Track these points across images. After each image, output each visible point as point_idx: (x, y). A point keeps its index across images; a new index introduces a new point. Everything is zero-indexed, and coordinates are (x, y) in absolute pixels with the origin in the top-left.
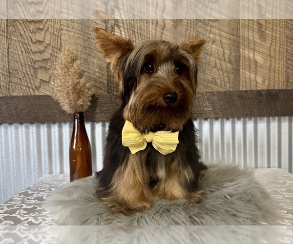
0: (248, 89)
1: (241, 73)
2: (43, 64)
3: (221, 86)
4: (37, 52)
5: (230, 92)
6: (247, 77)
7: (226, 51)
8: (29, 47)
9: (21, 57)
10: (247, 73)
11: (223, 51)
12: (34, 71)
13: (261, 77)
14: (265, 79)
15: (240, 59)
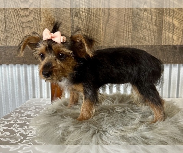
0: (167, 44)
1: (163, 33)
2: (28, 24)
3: (149, 42)
4: (24, 16)
5: (155, 46)
6: (167, 36)
7: (154, 17)
8: (18, 13)
9: (14, 19)
10: (167, 33)
11: (152, 17)
12: (22, 29)
13: (176, 36)
14: (179, 37)
15: (163, 23)
